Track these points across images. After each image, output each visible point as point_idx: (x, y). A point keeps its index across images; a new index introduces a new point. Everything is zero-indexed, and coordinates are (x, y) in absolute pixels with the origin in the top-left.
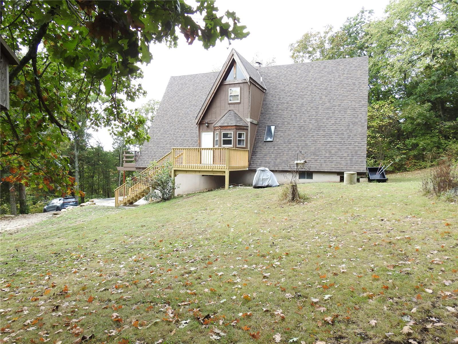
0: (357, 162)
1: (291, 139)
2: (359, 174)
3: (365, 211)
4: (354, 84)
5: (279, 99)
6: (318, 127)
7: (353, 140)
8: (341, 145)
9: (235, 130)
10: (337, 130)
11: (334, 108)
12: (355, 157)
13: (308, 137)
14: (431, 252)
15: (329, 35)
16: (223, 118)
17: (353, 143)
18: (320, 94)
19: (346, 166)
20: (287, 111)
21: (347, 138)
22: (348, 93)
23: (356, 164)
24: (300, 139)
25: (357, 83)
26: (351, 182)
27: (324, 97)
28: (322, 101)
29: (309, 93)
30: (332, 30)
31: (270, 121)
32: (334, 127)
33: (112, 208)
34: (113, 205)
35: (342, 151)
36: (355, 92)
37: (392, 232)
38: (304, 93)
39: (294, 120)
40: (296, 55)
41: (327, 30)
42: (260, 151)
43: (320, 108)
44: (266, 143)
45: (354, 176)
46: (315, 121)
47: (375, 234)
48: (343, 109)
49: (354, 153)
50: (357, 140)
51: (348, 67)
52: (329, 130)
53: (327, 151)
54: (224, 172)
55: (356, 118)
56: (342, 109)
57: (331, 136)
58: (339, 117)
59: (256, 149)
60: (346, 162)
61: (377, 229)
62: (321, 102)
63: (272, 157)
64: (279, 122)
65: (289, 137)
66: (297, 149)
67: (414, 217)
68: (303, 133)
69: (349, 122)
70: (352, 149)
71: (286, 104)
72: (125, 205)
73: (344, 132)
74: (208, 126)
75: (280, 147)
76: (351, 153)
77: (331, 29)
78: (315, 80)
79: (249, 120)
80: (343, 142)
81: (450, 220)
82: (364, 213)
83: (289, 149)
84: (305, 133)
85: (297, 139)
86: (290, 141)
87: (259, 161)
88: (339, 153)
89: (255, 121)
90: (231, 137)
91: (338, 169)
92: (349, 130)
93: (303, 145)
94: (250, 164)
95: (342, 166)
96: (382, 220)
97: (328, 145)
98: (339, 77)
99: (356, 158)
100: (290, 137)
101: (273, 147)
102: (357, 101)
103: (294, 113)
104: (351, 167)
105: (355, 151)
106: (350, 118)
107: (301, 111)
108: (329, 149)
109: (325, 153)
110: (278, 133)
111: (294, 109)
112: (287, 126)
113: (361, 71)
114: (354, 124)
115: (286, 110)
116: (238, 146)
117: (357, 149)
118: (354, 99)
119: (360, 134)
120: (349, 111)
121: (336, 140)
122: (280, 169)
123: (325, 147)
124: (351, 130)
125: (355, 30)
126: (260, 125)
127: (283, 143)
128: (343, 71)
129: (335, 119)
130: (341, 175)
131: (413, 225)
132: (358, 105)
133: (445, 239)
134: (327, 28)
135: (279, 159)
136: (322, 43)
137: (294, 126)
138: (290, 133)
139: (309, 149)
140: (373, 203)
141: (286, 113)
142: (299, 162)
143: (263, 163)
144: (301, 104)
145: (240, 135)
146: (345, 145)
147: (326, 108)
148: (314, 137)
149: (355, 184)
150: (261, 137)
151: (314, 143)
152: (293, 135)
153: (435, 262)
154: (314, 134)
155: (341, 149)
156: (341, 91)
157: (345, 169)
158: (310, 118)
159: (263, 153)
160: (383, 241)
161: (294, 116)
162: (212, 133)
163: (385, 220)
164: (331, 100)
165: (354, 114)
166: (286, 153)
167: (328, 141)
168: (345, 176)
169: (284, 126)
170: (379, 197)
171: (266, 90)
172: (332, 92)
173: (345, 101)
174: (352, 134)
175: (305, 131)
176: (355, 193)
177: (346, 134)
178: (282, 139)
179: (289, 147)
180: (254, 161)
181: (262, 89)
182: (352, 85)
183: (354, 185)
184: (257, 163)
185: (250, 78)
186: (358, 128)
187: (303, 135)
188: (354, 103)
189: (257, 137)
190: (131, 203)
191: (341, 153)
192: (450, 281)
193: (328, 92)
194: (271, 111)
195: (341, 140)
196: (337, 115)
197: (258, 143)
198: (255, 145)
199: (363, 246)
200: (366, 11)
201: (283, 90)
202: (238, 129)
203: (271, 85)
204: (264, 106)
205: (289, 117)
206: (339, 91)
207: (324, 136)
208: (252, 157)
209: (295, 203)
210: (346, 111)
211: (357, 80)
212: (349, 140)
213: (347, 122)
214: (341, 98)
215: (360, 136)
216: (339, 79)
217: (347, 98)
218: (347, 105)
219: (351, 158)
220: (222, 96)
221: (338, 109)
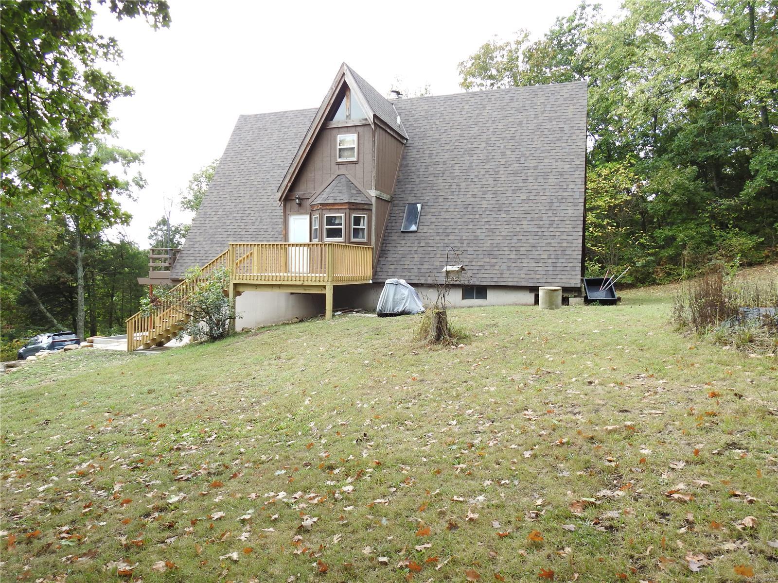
0: (565, 269)
1: (450, 227)
2: (565, 290)
3: (563, 363)
4: (562, 129)
5: (430, 155)
6: (497, 206)
7: (559, 230)
8: (537, 237)
9: (347, 211)
10: (531, 212)
11: (525, 171)
12: (561, 261)
13: (480, 223)
14: (672, 466)
15: (524, 47)
16: (327, 190)
17: (558, 234)
18: (502, 147)
19: (545, 276)
20: (444, 178)
21: (548, 226)
22: (552, 145)
23: (563, 273)
24: (466, 227)
25: (566, 127)
26: (551, 305)
27: (508, 153)
28: (505, 160)
29: (483, 145)
30: (529, 38)
31: (413, 195)
32: (526, 207)
33: (121, 353)
34: (124, 348)
35: (539, 249)
36: (563, 145)
37: (603, 414)
38: (473, 146)
39: (455, 193)
41: (520, 39)
42: (394, 249)
43: (501, 172)
44: (406, 234)
45: (556, 293)
46: (492, 196)
47: (569, 415)
48: (543, 174)
49: (559, 253)
50: (566, 230)
51: (552, 99)
52: (516, 212)
53: (512, 249)
54: (324, 287)
55: (565, 190)
56: (539, 174)
57: (520, 223)
58: (534, 188)
59: (388, 245)
60: (546, 268)
61: (575, 402)
62: (503, 161)
63: (416, 259)
64: (428, 198)
65: (445, 224)
66: (459, 245)
67: (652, 376)
68: (471, 216)
69: (552, 198)
70: (556, 245)
71: (442, 166)
72: (148, 347)
73: (543, 215)
74: (300, 205)
75: (430, 241)
76: (555, 253)
77: (526, 36)
78: (494, 122)
79: (373, 193)
80: (540, 233)
81: (720, 383)
82: (561, 368)
83: (445, 245)
84: (474, 217)
85: (460, 227)
86: (447, 231)
87: (392, 267)
88: (534, 253)
89: (385, 195)
90: (341, 224)
91: (530, 280)
92: (551, 212)
93: (470, 238)
94: (375, 273)
95: (538, 276)
96: (590, 383)
97: (515, 237)
98: (536, 117)
99: (563, 261)
100: (448, 224)
101: (417, 241)
102: (567, 160)
103: (455, 181)
104: (554, 277)
105: (561, 249)
106: (554, 191)
107: (467, 177)
108: (517, 245)
109: (508, 252)
110: (427, 217)
111: (456, 174)
112: (442, 204)
113: (575, 107)
114: (561, 200)
115: (441, 175)
116: (353, 240)
117: (565, 245)
118: (561, 157)
119: (572, 219)
120: (552, 177)
121: (529, 230)
122: (430, 282)
123: (509, 242)
124: (555, 212)
125: (570, 40)
126: (396, 202)
127: (435, 234)
128: (542, 106)
129: (527, 191)
130: (534, 290)
131: (646, 394)
132: (569, 166)
133: (704, 431)
134: (519, 35)
135: (428, 263)
136: (512, 60)
137: (455, 203)
138: (447, 217)
139: (481, 245)
140: (583, 345)
141: (441, 181)
142: (449, 268)
143: (398, 270)
144: (468, 165)
145: (357, 221)
146: (544, 237)
147: (512, 172)
148: (491, 223)
149: (558, 308)
150: (397, 224)
151: (490, 234)
152: (453, 220)
153: (676, 496)
154: (490, 218)
155: (537, 245)
156: (539, 142)
157: (544, 280)
158: (484, 189)
159: (400, 252)
160: (579, 433)
161: (455, 187)
162: (308, 217)
163: (597, 382)
164: (522, 159)
165: (561, 184)
166: (440, 252)
167: (515, 230)
168: (541, 293)
169: (437, 204)
170: (596, 333)
171: (407, 140)
172: (522, 144)
173: (545, 161)
174: (556, 219)
175: (474, 213)
176: (554, 325)
177: (546, 219)
178: (433, 227)
179: (446, 241)
180: (383, 266)
181: (399, 138)
182: (559, 132)
183: (556, 311)
184: (389, 270)
185: (375, 116)
187: (470, 220)
188: (562, 163)
189: (390, 224)
190: (160, 345)
191: (537, 253)
193: (516, 144)
194: (415, 176)
195: (537, 230)
196: (532, 184)
197: (390, 235)
198: (386, 238)
199: (537, 447)
200: (589, 6)
201: (438, 141)
202: (354, 209)
203: (417, 130)
204: (402, 169)
205: (447, 187)
206: (536, 143)
207: (508, 222)
208: (381, 259)
209: (440, 347)
210: (548, 177)
211: (567, 122)
212: (551, 229)
213: (548, 197)
214: (539, 155)
215: (571, 223)
216: (535, 121)
217: (549, 154)
218: (549, 167)
219: (554, 261)
220: (324, 150)
221: (533, 174)
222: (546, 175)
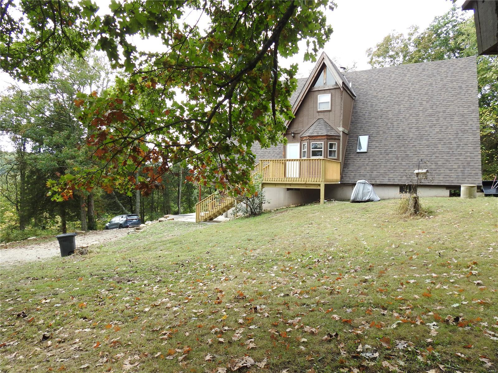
0: (471, 174)
1: (389, 149)
4: (461, 87)
5: (372, 106)
6: (419, 136)
7: (464, 150)
8: (449, 155)
9: (326, 140)
10: (443, 139)
11: (437, 114)
12: (467, 169)
13: (409, 147)
16: (312, 128)
17: (463, 153)
18: (420, 100)
19: (457, 179)
20: (382, 119)
21: (456, 148)
22: (454, 97)
23: (469, 177)
24: (400, 149)
25: (464, 86)
26: (471, 195)
27: (424, 103)
28: (422, 107)
29: (407, 98)
31: (362, 130)
32: (440, 136)
33: (193, 223)
34: (194, 220)
35: (451, 162)
36: (462, 97)
38: (400, 99)
39: (390, 129)
40: (374, 60)
41: (412, 32)
42: (352, 163)
43: (420, 115)
44: (360, 154)
45: (473, 189)
46: (415, 130)
48: (449, 116)
49: (465, 164)
50: (469, 150)
51: (452, 69)
52: (433, 140)
53: (432, 162)
54: (319, 185)
55: (466, 125)
56: (447, 116)
57: (436, 146)
58: (444, 124)
59: (348, 161)
60: (457, 174)
62: (421, 108)
63: (367, 169)
64: (373, 132)
65: (385, 147)
66: (396, 160)
68: (403, 143)
69: (457, 130)
70: (463, 160)
71: (380, 112)
72: (206, 220)
73: (452, 141)
74: (294, 137)
75: (376, 158)
76: (462, 165)
77: (416, 29)
78: (412, 84)
79: (341, 129)
80: (451, 153)
83: (386, 160)
84: (404, 143)
85: (395, 149)
86: (387, 152)
87: (353, 174)
88: (448, 164)
89: (346, 131)
90: (322, 148)
91: (448, 182)
92: (457, 139)
93: (402, 156)
94: (342, 178)
95: (452, 179)
97: (434, 155)
98: (442, 80)
99: (469, 169)
100: (387, 147)
101: (368, 158)
102: (466, 107)
103: (390, 121)
104: (463, 179)
105: (467, 162)
106: (459, 126)
107: (398, 119)
108: (435, 160)
109: (430, 164)
110: (373, 143)
111: (390, 117)
112: (382, 135)
113: (468, 73)
114: (464, 131)
115: (380, 118)
116: (329, 157)
117: (469, 159)
118: (461, 105)
119: (472, 143)
120: (456, 117)
121: (443, 151)
122: (379, 183)
123: (430, 158)
124: (460, 139)
126: (351, 135)
127: (379, 154)
128: (445, 73)
129: (440, 126)
130: (450, 189)
132: (467, 110)
134: (411, 29)
135: (376, 171)
136: (406, 46)
137: (391, 135)
138: (386, 143)
139: (411, 160)
141: (380, 121)
142: (420, 171)
143: (357, 176)
144: (398, 111)
145: (331, 146)
146: (454, 155)
147: (428, 115)
148: (416, 147)
150: (353, 148)
151: (416, 153)
152: (391, 145)
154: (416, 144)
155: (450, 160)
156: (445, 96)
157: (461, 182)
158: (410, 126)
159: (357, 165)
161: (390, 125)
162: (299, 144)
164: (434, 106)
165: (463, 121)
166: (383, 165)
167: (433, 151)
168: (462, 189)
169: (379, 135)
171: (355, 97)
172: (434, 97)
173: (450, 107)
174: (462, 143)
175: (405, 141)
177: (454, 143)
178: (377, 149)
179: (387, 158)
180: (347, 174)
181: (352, 96)
182: (459, 89)
184: (351, 176)
185: (343, 83)
186: (469, 136)
187: (402, 145)
188: (462, 108)
189: (349, 148)
190: (211, 219)
191: (450, 165)
193: (429, 97)
194: (363, 119)
195: (448, 150)
196: (442, 122)
197: (349, 154)
198: (347, 157)
200: (459, 8)
201: (375, 97)
202: (330, 139)
203: (361, 91)
204: (354, 114)
205: (385, 125)
206: (443, 96)
207: (428, 146)
208: (344, 169)
209: (419, 217)
210: (453, 118)
211: (464, 83)
212: (458, 150)
213: (455, 130)
214: (445, 104)
215: (472, 145)
216: (441, 83)
217: (453, 103)
218: (454, 111)
219: (462, 169)
220: (310, 104)
221: (443, 116)
222: (452, 116)
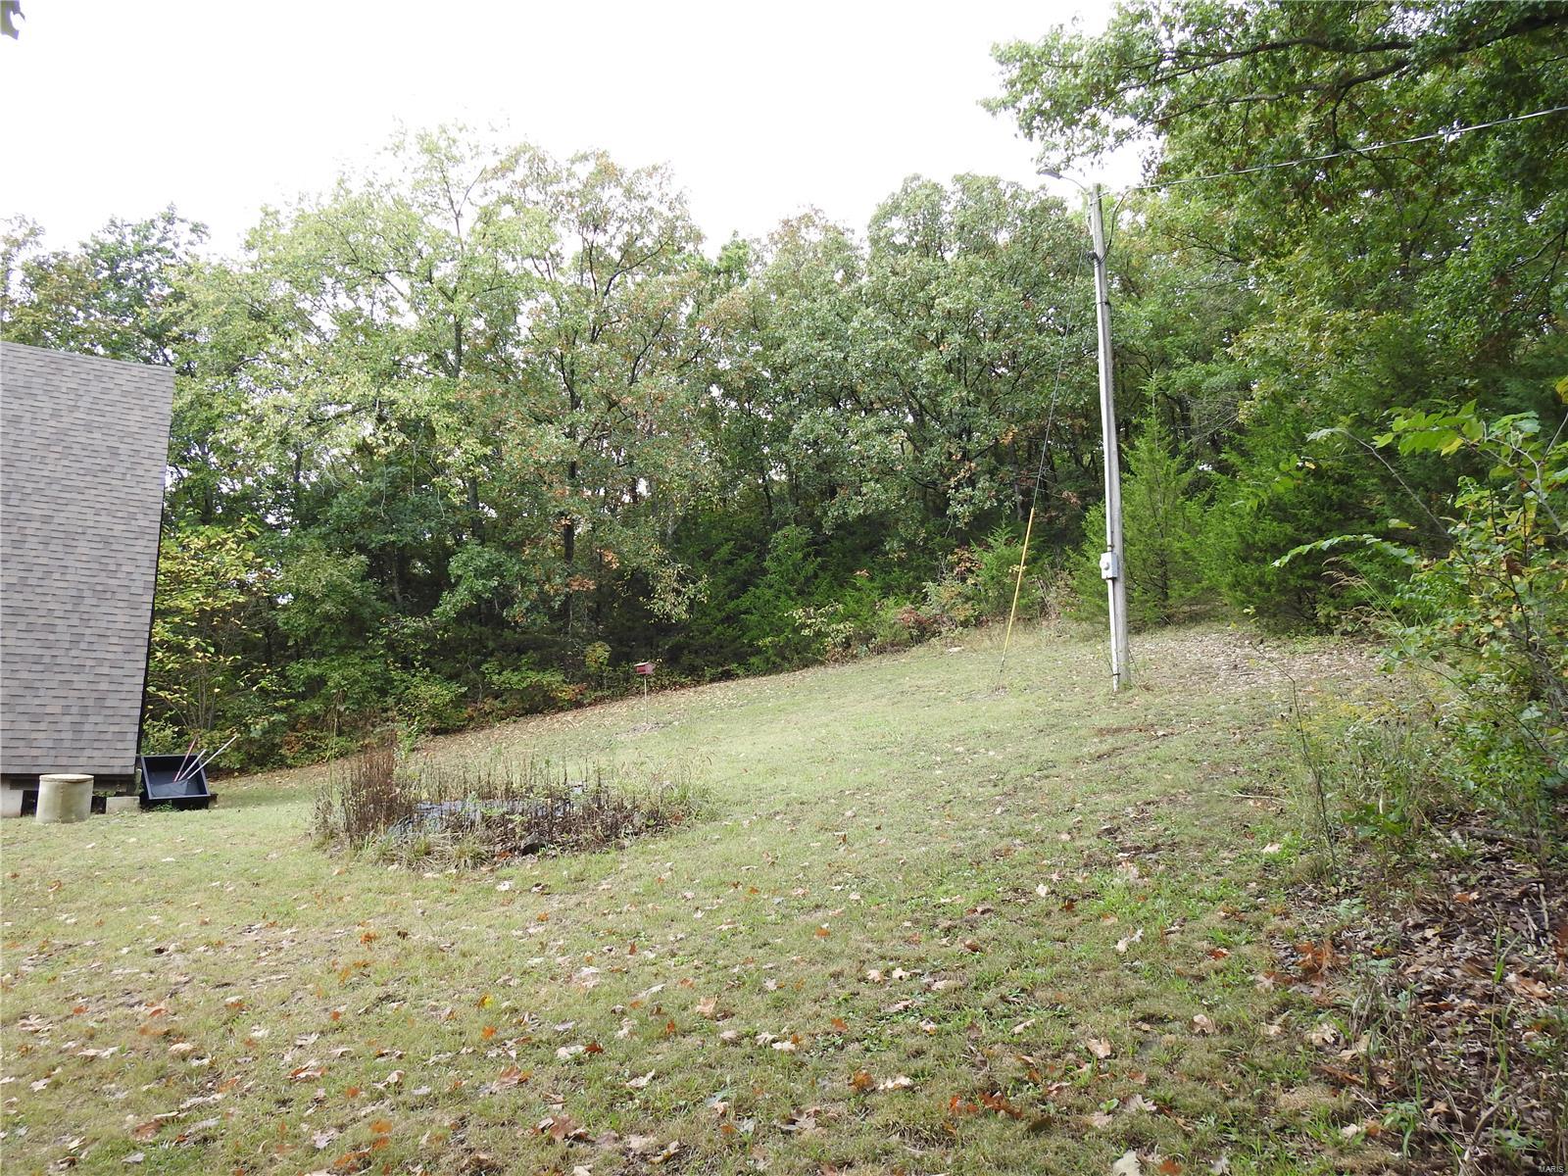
0: (102, 736)
2: (101, 780)
3: (101, 924)
4: (114, 452)
7: (94, 655)
8: (40, 668)
10: (27, 612)
11: (19, 524)
12: (92, 719)
14: (299, 1043)
15: (25, 256)
17: (89, 663)
19: (53, 752)
21: (67, 645)
22: (88, 478)
23: (96, 745)
25: (124, 449)
26: (67, 813)
30: (39, 238)
32: (17, 600)
35: (41, 692)
36: (114, 482)
37: (186, 995)
41: (19, 236)
45: (78, 788)
47: (120, 1009)
48: (62, 535)
49: (90, 702)
50: (109, 656)
51: (95, 388)
55: (112, 574)
56: (54, 534)
58: (40, 561)
60: (56, 736)
61: (131, 987)
67: (273, 925)
69: (81, 586)
70: (83, 686)
73: (57, 621)
76: (81, 703)
77: (33, 232)
80: (47, 660)
81: (378, 921)
82: (96, 933)
88: (29, 700)
91: (18, 761)
92: (77, 615)
95: (34, 752)
96: (160, 951)
98: (56, 414)
99: (99, 719)
102: (120, 514)
104: (75, 753)
105: (95, 695)
106: (88, 572)
113: (145, 413)
114: (103, 594)
117: (104, 686)
118: (107, 506)
119: (124, 634)
120: (86, 544)
121: (20, 651)
124: (85, 616)
125: (139, 271)
128: (72, 397)
129: (22, 567)
130: (26, 784)
131: (263, 954)
132: (124, 527)
133: (349, 989)
134: (17, 227)
140: (140, 888)
146: (56, 669)
149: (81, 819)
153: (303, 1075)
155: (37, 684)
156: (59, 468)
157: (50, 761)
160: (143, 1031)
163: (172, 948)
164: (13, 495)
165: (104, 560)
168: (44, 789)
170: (167, 864)
172: (17, 464)
173: (69, 508)
174: (88, 631)
176: (73, 854)
182: (107, 456)
183: (77, 825)
186: (116, 611)
188: (110, 519)
191: (37, 701)
192: (333, 1131)
195: (39, 652)
196: (34, 553)
199: (58, 1070)
200: (182, 221)
206: (50, 467)
210: (74, 543)
211: (126, 440)
212: (73, 653)
213: (73, 585)
214: (56, 494)
215: (121, 641)
216: (52, 423)
217: (80, 497)
218: (80, 523)
219: (77, 719)
221: (39, 533)
222: (69, 540)
